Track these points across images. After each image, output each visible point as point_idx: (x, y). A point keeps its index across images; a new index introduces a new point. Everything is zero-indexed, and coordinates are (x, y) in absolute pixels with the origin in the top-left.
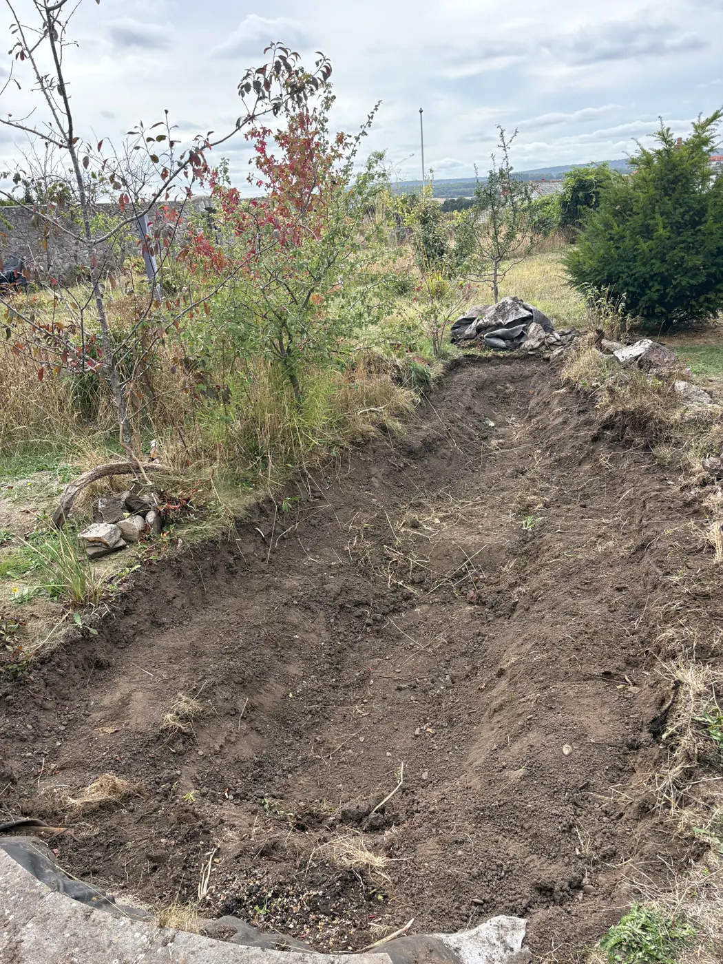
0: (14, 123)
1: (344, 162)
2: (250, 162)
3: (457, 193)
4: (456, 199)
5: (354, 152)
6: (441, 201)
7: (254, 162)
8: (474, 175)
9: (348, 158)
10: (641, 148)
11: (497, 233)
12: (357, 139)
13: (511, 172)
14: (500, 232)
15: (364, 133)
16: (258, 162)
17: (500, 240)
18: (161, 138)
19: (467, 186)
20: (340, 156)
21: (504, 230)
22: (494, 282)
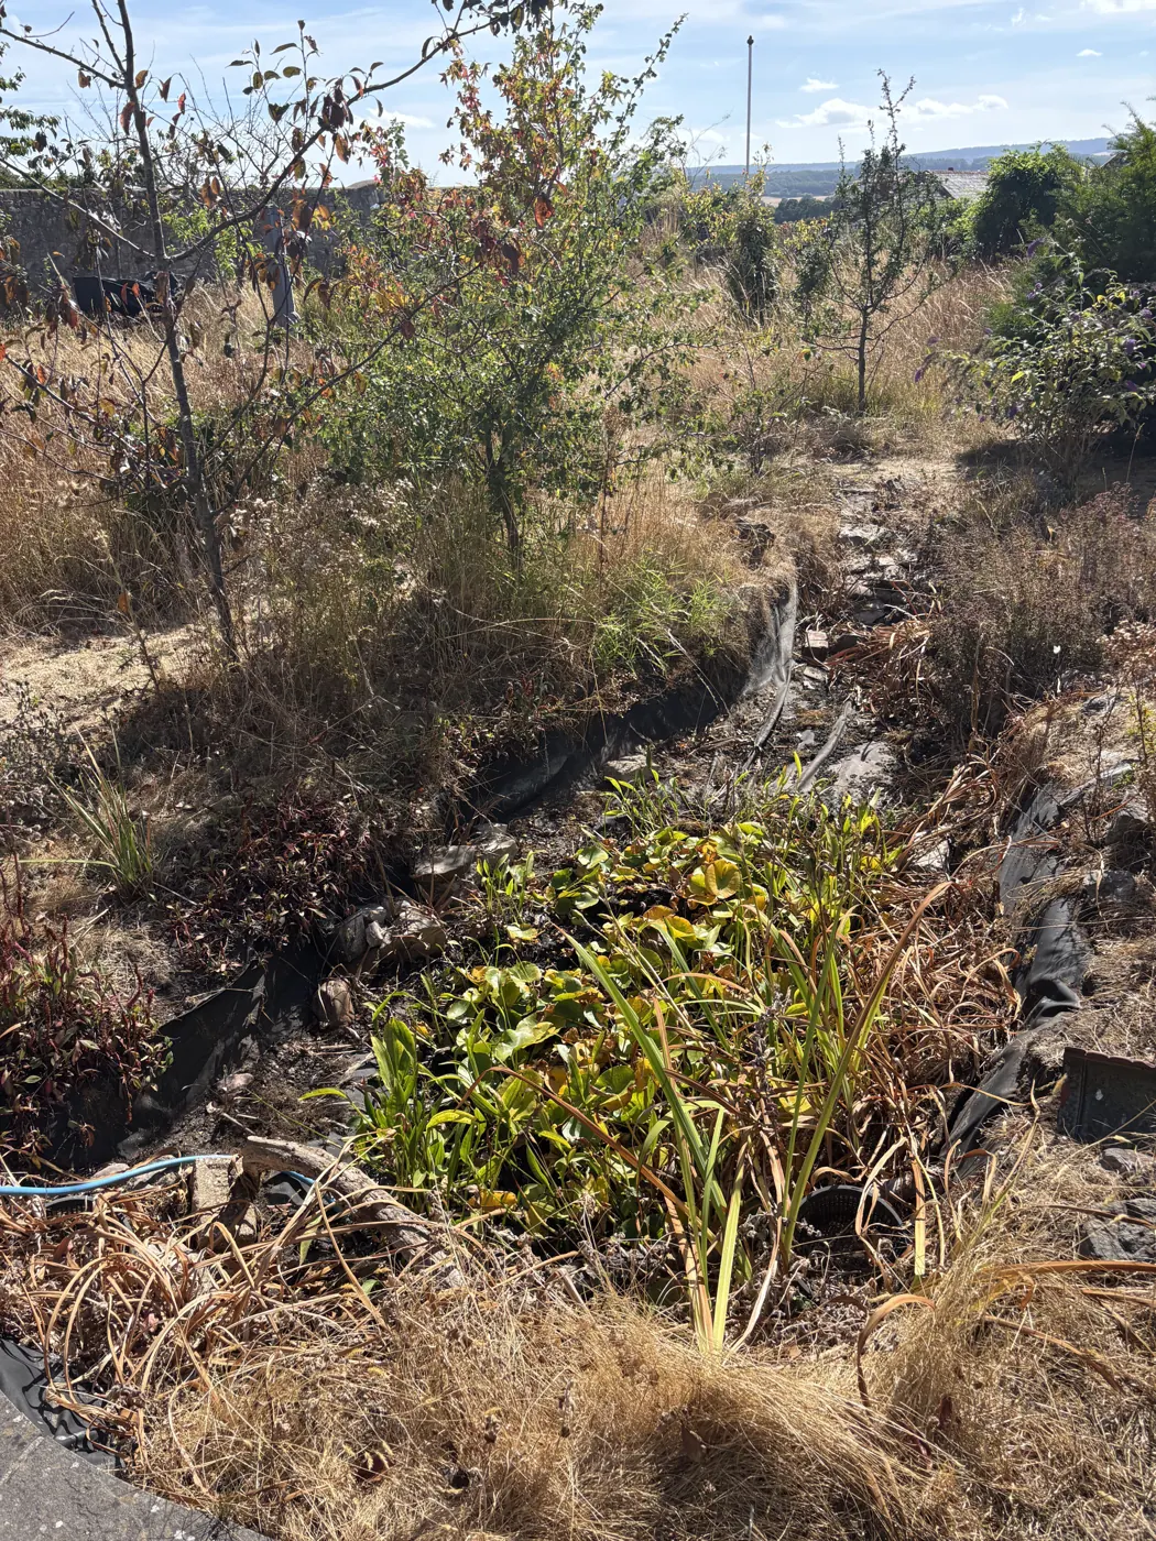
0: (34, 40)
1: (614, 126)
2: (449, 124)
3: (803, 190)
4: (799, 199)
5: (631, 108)
6: (775, 202)
7: (457, 122)
8: (837, 159)
9: (620, 120)
10: (1138, 121)
11: (871, 263)
12: (639, 82)
13: (902, 154)
14: (875, 263)
15: (651, 73)
16: (464, 123)
17: (875, 277)
18: (291, 72)
19: (817, 176)
20: (607, 115)
21: (883, 257)
22: (861, 350)
